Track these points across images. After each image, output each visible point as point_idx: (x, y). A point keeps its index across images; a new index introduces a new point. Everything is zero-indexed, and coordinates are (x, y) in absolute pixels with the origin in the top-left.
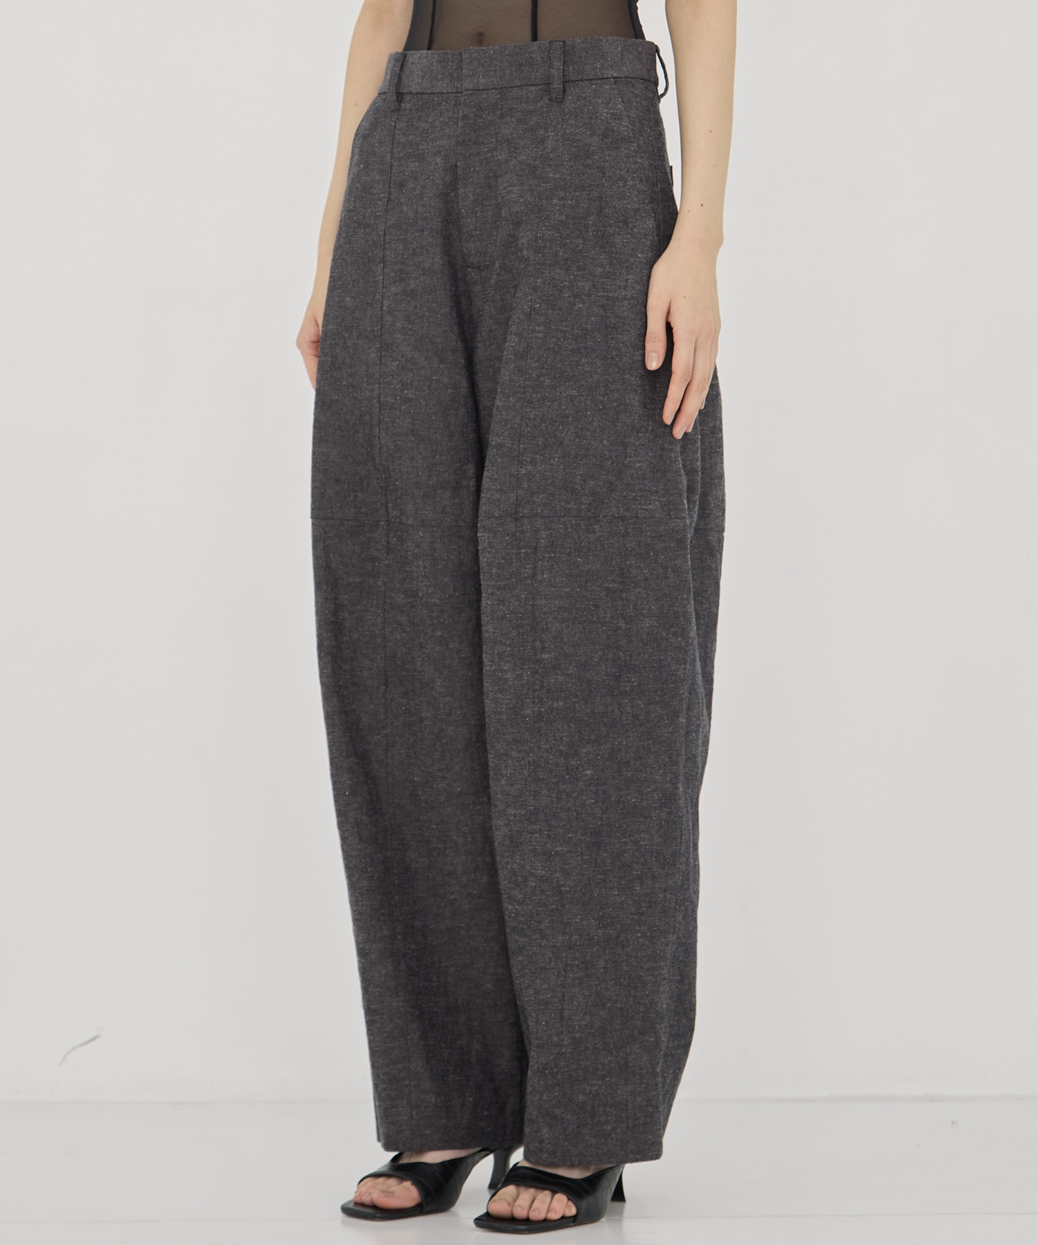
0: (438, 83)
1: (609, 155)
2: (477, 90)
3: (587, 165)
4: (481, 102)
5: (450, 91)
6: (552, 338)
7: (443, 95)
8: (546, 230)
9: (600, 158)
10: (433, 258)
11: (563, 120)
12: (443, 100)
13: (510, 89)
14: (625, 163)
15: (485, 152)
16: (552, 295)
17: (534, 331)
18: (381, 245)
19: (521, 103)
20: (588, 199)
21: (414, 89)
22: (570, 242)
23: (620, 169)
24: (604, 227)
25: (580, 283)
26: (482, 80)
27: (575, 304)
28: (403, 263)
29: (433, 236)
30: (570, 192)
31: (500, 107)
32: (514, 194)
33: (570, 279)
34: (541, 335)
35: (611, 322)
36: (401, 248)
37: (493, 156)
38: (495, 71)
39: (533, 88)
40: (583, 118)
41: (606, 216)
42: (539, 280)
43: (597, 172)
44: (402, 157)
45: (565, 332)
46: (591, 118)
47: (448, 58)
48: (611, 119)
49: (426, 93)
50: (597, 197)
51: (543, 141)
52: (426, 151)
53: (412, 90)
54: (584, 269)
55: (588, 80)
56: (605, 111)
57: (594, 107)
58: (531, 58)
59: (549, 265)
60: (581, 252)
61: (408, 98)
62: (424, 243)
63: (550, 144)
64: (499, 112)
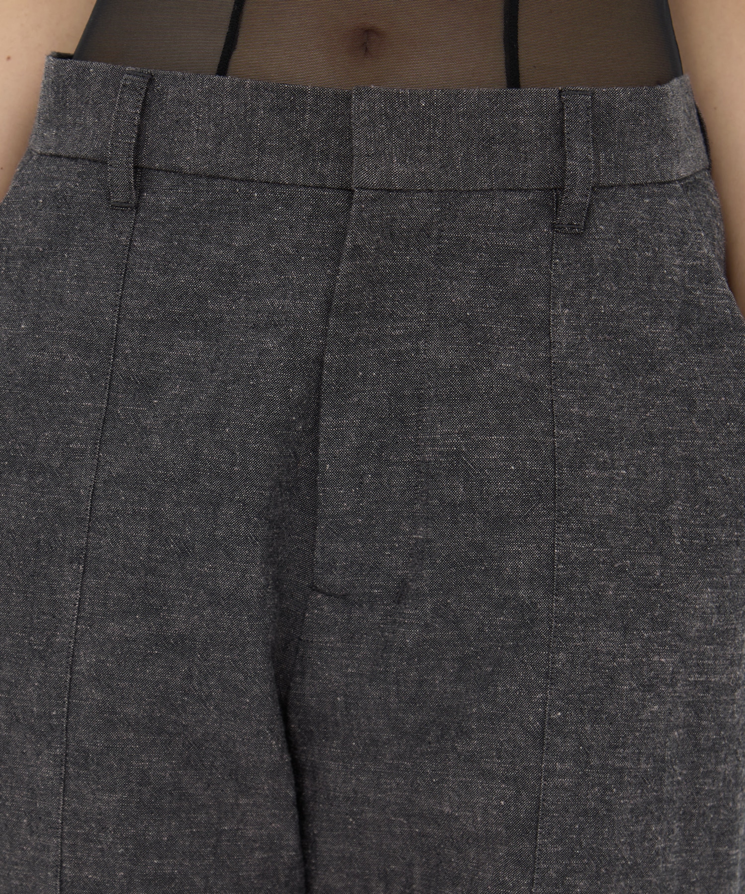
0: (266, 159)
1: (699, 364)
2: (387, 191)
3: (651, 388)
4: (394, 220)
5: (300, 181)
6: (593, 787)
7: (278, 189)
8: (575, 540)
9: (680, 370)
10: (245, 571)
11: (590, 280)
12: (277, 200)
13: (465, 196)
14: (735, 379)
15: (396, 339)
16: (592, 688)
17: (551, 773)
18: (80, 521)
19: (486, 229)
20: (664, 462)
21: (187, 162)
22: (633, 565)
23: (726, 394)
24: (707, 526)
25: (656, 658)
26: (398, 168)
27: (644, 707)
28: (151, 571)
29: (249, 520)
30: (621, 449)
31: (435, 233)
32: (493, 450)
33: (633, 649)
34: (567, 782)
35: (708, 739)
36: (144, 534)
37: (417, 351)
38: (429, 149)
39: (517, 197)
40: (632, 277)
41: (708, 503)
42: (562, 656)
43: (676, 403)
44: (152, 321)
45: (621, 771)
46: (649, 279)
47: (305, 103)
48: (691, 280)
49: (224, 178)
50: (683, 458)
51: (546, 327)
52: (228, 318)
53: (182, 164)
54: (666, 625)
55: (633, 186)
56: (678, 262)
57: (654, 251)
58: (516, 126)
59: (582, 622)
60: (657, 586)
61: (167, 183)
62: (219, 533)
63: (562, 335)
64: (434, 247)
